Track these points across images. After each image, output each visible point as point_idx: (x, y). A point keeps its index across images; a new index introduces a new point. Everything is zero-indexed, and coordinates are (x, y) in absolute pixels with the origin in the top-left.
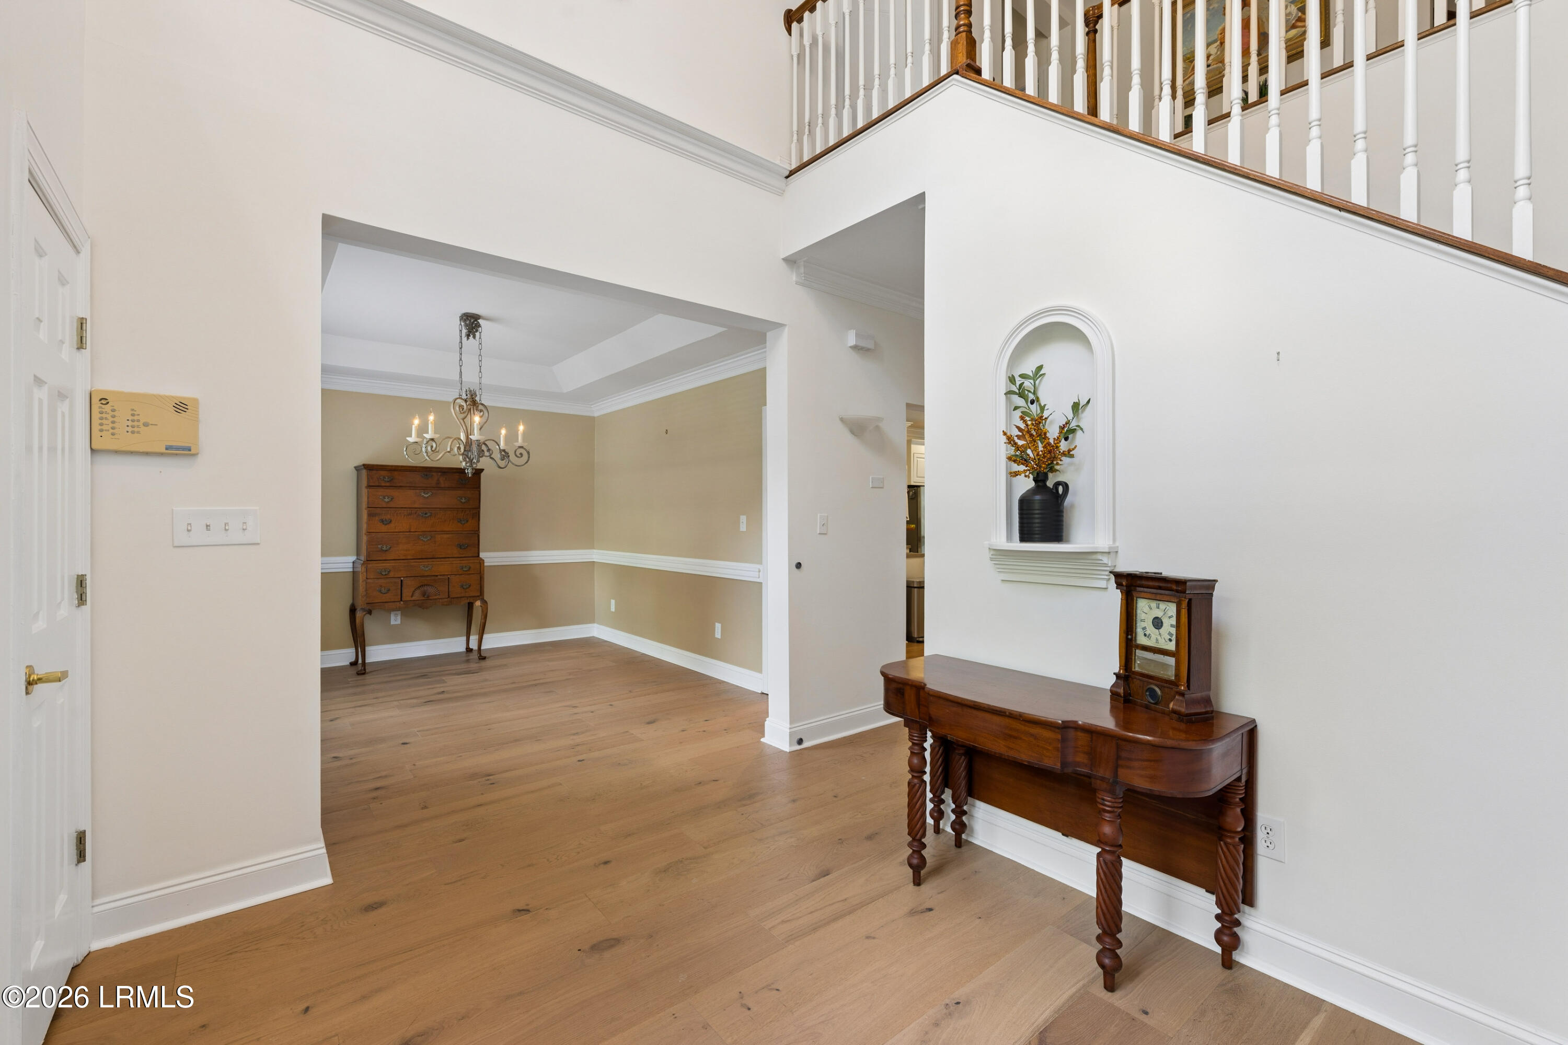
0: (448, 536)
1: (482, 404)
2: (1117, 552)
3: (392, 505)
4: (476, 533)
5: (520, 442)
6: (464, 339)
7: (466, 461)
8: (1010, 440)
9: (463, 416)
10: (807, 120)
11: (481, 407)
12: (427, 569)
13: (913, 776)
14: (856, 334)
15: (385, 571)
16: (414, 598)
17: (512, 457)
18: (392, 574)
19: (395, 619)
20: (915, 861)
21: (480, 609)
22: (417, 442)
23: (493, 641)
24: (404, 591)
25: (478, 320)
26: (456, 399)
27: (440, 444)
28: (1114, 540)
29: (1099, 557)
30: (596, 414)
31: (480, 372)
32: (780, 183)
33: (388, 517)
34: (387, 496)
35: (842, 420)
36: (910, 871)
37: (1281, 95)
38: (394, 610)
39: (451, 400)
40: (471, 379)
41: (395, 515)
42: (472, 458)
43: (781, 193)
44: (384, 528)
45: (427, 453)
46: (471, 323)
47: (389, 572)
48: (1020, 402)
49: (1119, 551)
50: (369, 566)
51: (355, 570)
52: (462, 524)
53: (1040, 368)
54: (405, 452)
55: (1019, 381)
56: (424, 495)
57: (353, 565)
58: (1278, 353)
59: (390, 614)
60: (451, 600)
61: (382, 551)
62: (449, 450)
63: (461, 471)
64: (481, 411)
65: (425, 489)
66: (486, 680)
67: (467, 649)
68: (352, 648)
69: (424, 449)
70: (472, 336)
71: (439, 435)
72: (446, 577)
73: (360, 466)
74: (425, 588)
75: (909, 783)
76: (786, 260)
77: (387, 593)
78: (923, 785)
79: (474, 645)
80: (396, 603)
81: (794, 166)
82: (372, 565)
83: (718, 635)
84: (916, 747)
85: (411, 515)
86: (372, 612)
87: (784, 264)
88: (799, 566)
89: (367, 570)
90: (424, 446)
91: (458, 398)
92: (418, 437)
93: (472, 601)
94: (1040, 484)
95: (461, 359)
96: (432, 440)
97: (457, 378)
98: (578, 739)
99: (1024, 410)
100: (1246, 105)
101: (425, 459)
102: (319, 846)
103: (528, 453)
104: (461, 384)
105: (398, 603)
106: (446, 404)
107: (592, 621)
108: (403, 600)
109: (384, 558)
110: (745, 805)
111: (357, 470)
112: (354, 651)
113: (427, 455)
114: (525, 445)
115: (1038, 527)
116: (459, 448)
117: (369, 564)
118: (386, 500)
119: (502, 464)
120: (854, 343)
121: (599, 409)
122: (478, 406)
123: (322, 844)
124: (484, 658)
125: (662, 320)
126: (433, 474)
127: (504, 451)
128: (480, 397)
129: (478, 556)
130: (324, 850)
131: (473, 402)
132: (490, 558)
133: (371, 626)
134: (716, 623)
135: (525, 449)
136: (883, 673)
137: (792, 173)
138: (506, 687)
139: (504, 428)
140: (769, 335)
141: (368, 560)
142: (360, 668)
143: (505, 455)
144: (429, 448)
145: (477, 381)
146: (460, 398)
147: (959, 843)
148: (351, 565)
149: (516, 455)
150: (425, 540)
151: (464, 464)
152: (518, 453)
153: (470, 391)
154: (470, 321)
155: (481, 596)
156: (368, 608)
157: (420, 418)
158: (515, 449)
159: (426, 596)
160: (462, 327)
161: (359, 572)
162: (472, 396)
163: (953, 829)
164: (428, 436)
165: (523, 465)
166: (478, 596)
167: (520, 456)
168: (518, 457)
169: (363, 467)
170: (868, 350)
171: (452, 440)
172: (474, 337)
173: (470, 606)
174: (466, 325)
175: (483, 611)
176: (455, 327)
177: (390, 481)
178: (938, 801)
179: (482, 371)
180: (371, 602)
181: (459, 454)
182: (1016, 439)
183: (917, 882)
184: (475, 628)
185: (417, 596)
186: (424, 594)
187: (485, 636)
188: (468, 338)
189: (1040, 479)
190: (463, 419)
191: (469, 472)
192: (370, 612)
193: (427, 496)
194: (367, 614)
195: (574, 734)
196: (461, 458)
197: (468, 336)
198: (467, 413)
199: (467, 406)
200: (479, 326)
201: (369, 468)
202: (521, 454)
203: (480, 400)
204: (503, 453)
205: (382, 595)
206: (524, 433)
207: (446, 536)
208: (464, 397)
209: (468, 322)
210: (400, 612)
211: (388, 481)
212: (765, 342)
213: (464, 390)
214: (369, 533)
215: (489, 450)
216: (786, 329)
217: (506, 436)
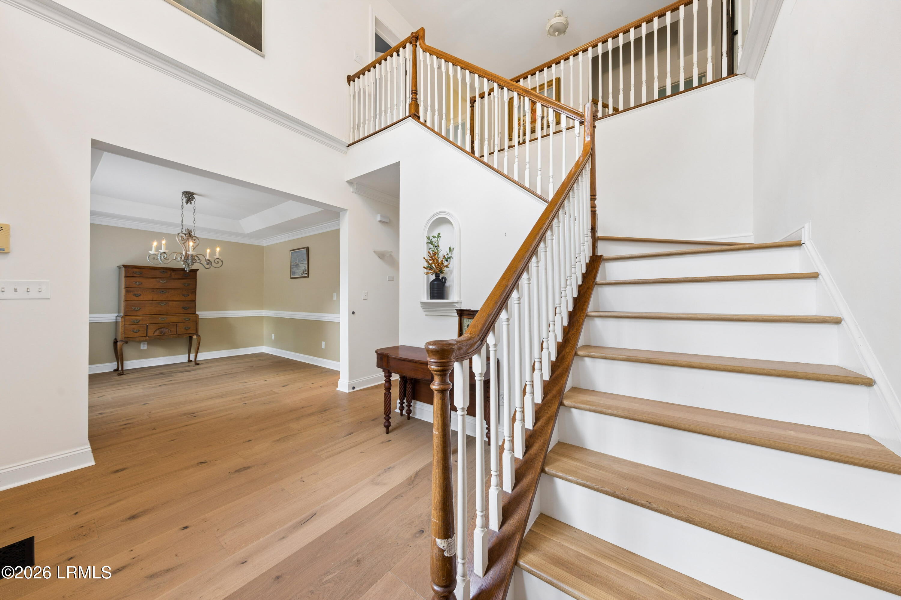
0: (176, 303)
1: (196, 237)
2: (461, 303)
3: (141, 286)
4: (194, 301)
5: (217, 256)
6: (185, 204)
7: (185, 264)
8: (427, 261)
9: (183, 242)
10: (356, 124)
11: (194, 238)
12: (163, 320)
13: (386, 391)
14: (381, 216)
15: (137, 321)
16: (155, 335)
17: (213, 264)
18: (141, 322)
19: (144, 347)
20: (386, 424)
21: (196, 340)
22: (155, 254)
23: (202, 356)
24: (149, 331)
25: (194, 195)
26: (179, 234)
27: (170, 255)
28: (460, 298)
29: (455, 304)
30: (265, 245)
31: (194, 221)
32: (345, 149)
33: (139, 293)
34: (138, 282)
35: (374, 252)
36: (385, 429)
37: (542, 138)
38: (143, 341)
39: (177, 233)
40: (189, 223)
41: (143, 292)
42: (189, 263)
43: (345, 153)
44: (136, 298)
45: (161, 259)
46: (189, 196)
47: (139, 321)
48: (432, 246)
49: (462, 302)
50: (126, 318)
51: (117, 321)
52: (185, 297)
53: (439, 234)
54: (148, 259)
55: (431, 238)
56: (162, 282)
57: (116, 318)
58: (506, 233)
59: (140, 345)
60: (179, 335)
61: (134, 310)
62: (174, 258)
63: (183, 270)
64: (195, 240)
65: (162, 279)
66: (198, 374)
67: (188, 360)
68: (116, 362)
69: (159, 258)
70: (189, 203)
71: (168, 251)
72: (175, 324)
73: (121, 266)
74: (162, 329)
75: (384, 394)
76: (348, 182)
77: (137, 332)
78: (390, 394)
79: (192, 358)
80: (143, 337)
81: (351, 142)
82: (127, 318)
83: (323, 347)
84: (387, 380)
85: (153, 292)
86: (128, 342)
87: (347, 184)
88: (353, 313)
89: (125, 320)
90: (159, 256)
91: (180, 233)
92: (156, 251)
93: (191, 336)
94: (437, 278)
95: (182, 214)
96: (164, 253)
97: (181, 222)
98: (245, 395)
99: (433, 249)
100: (519, 144)
101: (160, 263)
102: (88, 448)
103: (222, 261)
104: (183, 226)
105: (145, 338)
106: (173, 235)
107: (262, 345)
108: (148, 335)
109: (136, 314)
110: (322, 414)
111: (119, 268)
112: (117, 364)
113: (161, 260)
114: (220, 257)
115: (436, 294)
116: (181, 258)
117: (126, 317)
118: (138, 284)
119: (208, 266)
120: (380, 220)
121: (265, 243)
122: (193, 237)
123: (89, 446)
124: (198, 364)
125: (291, 203)
126: (168, 271)
127: (209, 260)
128: (194, 233)
129: (195, 313)
130: (90, 449)
131: (189, 235)
132: (202, 314)
133: (128, 351)
134: (323, 342)
135: (220, 260)
136: (376, 352)
137: (349, 145)
138: (210, 376)
139: (208, 249)
140: (341, 213)
141: (126, 315)
142: (120, 372)
143: (209, 262)
144: (162, 257)
145: (193, 224)
146: (181, 233)
147: (409, 418)
148: (115, 318)
149: (215, 262)
150: (162, 305)
151: (184, 266)
152: (216, 261)
153: (188, 230)
154: (188, 195)
155: (196, 333)
156: (125, 340)
157: (157, 242)
158: (214, 260)
159: (162, 334)
160: (183, 198)
161: (119, 322)
162: (189, 232)
163: (407, 413)
164: (162, 251)
165: (218, 267)
166: (195, 333)
167: (217, 263)
168: (216, 263)
169: (123, 266)
170: (386, 223)
171: (176, 253)
172: (191, 203)
173: (191, 338)
174: (186, 197)
175: (197, 340)
176: (179, 198)
177: (140, 274)
178: (402, 403)
179: (195, 220)
180: (127, 337)
181: (181, 261)
182: (429, 260)
183: (388, 432)
184: (193, 350)
185: (157, 333)
186: (161, 332)
187: (198, 354)
188: (187, 204)
189: (437, 276)
190: (184, 243)
191: (187, 270)
192: (126, 342)
193: (164, 282)
194: (124, 343)
195: (243, 394)
196: (182, 263)
197: (187, 203)
198: (186, 241)
199: (186, 237)
200: (194, 198)
201: (126, 267)
202: (218, 262)
203: (194, 234)
204: (208, 261)
205: (134, 333)
206: (220, 252)
207: (175, 303)
208: (184, 232)
209: (187, 196)
210: (146, 342)
211: (139, 274)
212: (339, 217)
213: (184, 229)
214: (126, 301)
215: (199, 259)
216: (348, 212)
217: (210, 253)
